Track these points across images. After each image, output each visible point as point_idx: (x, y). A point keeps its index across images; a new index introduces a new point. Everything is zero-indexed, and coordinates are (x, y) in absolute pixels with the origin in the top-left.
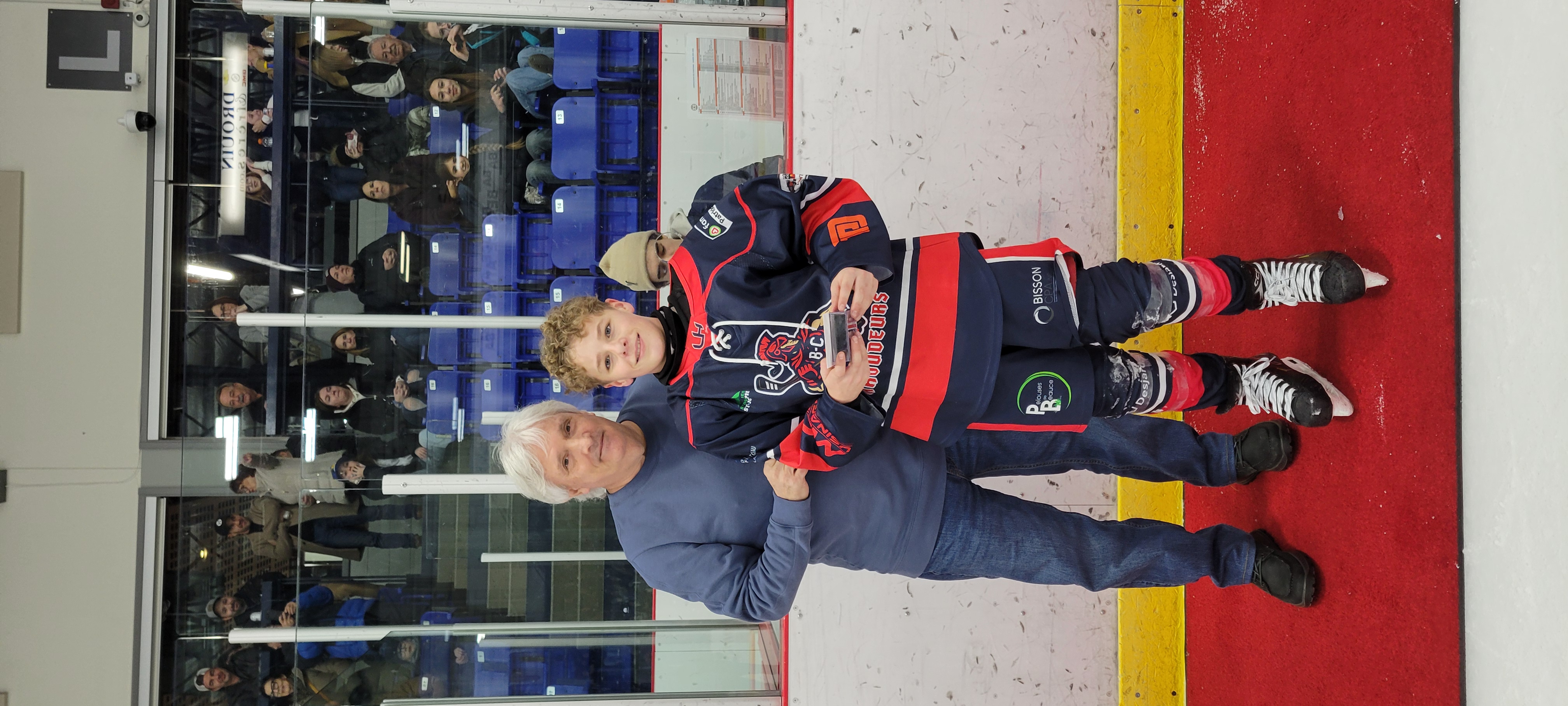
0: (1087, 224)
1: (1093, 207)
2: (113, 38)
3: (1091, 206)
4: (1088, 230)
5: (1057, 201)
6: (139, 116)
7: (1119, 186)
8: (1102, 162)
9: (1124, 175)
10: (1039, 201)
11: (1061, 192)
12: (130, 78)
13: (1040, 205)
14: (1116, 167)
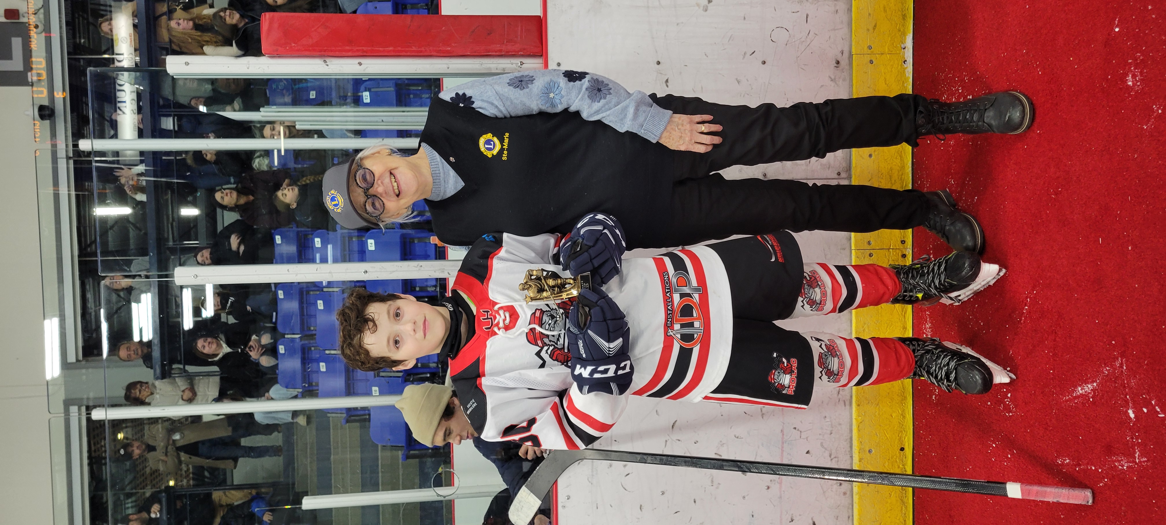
0: (826, 449)
1: (831, 433)
2: (17, 43)
3: (829, 432)
4: (827, 454)
5: (798, 430)
6: (41, 108)
7: (854, 415)
8: (839, 393)
9: (858, 405)
10: (782, 431)
11: (801, 422)
12: (32, 77)
13: (783, 435)
14: (851, 397)
